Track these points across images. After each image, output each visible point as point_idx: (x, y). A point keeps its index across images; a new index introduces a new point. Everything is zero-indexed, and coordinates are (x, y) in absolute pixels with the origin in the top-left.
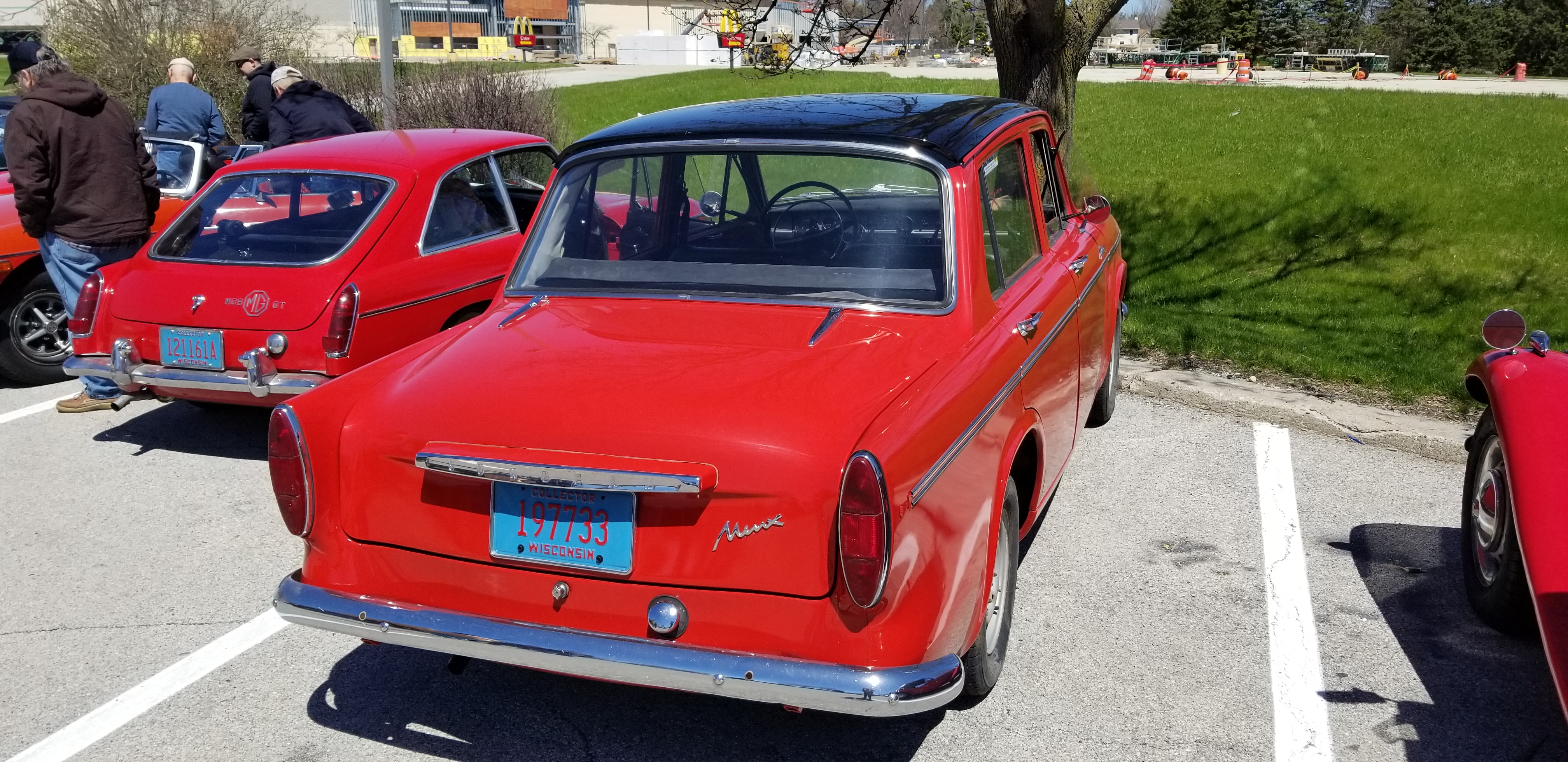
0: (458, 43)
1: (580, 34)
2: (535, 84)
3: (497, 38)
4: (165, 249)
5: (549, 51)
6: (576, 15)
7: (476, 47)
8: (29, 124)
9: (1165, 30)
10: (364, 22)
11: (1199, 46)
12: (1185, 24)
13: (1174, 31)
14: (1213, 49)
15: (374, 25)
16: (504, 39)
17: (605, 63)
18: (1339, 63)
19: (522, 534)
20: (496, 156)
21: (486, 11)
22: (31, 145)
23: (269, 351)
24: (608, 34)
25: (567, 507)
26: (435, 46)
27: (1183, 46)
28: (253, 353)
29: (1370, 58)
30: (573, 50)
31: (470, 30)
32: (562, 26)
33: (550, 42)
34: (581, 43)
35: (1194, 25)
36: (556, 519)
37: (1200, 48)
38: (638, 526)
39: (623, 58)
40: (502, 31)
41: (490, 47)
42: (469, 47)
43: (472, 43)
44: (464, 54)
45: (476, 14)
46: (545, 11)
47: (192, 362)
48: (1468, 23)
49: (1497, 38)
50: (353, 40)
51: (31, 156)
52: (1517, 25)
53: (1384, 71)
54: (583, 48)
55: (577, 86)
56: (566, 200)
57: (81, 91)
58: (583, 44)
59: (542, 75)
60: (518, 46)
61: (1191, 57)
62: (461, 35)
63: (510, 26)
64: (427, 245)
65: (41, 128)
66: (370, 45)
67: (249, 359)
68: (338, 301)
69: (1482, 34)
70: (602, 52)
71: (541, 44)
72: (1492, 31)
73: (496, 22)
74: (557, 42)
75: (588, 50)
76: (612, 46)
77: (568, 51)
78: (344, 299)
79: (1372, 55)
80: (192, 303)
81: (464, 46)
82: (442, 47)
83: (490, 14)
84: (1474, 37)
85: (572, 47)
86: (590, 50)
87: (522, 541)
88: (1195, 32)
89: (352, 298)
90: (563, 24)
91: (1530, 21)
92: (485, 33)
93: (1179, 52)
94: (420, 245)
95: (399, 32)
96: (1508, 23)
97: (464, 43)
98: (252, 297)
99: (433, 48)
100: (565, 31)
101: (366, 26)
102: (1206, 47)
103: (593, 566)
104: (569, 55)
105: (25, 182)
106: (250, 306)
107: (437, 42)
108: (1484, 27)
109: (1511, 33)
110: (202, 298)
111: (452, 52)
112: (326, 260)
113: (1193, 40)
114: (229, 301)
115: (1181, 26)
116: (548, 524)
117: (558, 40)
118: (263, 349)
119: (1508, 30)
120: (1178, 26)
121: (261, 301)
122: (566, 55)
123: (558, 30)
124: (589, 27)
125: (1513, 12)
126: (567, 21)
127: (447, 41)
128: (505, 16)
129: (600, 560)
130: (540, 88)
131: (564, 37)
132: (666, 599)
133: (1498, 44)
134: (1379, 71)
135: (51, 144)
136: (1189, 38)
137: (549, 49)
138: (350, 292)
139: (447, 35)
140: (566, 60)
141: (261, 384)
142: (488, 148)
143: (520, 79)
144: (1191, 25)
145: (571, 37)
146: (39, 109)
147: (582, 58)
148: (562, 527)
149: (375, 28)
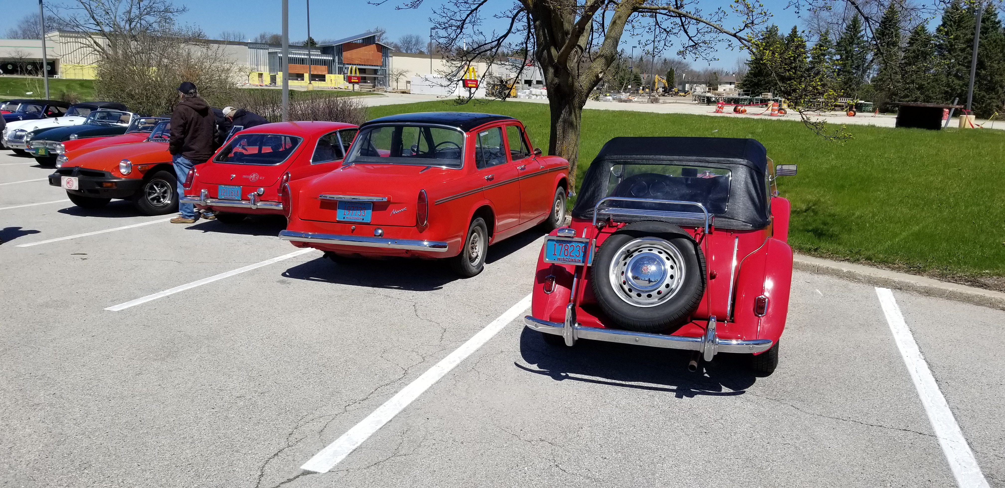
0: (313, 77)
1: (389, 74)
2: (358, 105)
3: (337, 75)
4: (218, 159)
5: (369, 84)
6: (387, 63)
7: (324, 81)
8: (183, 115)
9: (745, 83)
10: (256, 63)
11: (761, 93)
12: (756, 80)
13: (749, 84)
14: (770, 96)
15: (262, 65)
16: (342, 76)
17: (403, 93)
18: (843, 106)
19: (345, 214)
20: (339, 131)
21: (332, 58)
22: (182, 122)
23: (258, 193)
24: (406, 75)
25: (356, 207)
26: (299, 79)
27: (751, 94)
28: (253, 194)
29: (861, 104)
30: (384, 84)
31: (321, 70)
32: (378, 69)
33: (370, 79)
34: (389, 80)
35: (762, 81)
36: (353, 210)
37: (761, 95)
38: (373, 211)
39: (414, 89)
40: (341, 71)
41: (332, 80)
42: (320, 80)
43: (322, 78)
44: (317, 85)
45: (325, 61)
46: (368, 60)
47: (229, 197)
48: (924, 85)
49: (942, 93)
50: (248, 73)
51: (180, 126)
52: (954, 86)
53: (870, 112)
54: (390, 83)
55: (382, 106)
56: (361, 139)
57: (202, 105)
58: (390, 81)
59: (362, 100)
60: (350, 82)
61: (756, 100)
62: (315, 73)
63: (346, 68)
64: (313, 161)
65: (187, 116)
66: (259, 77)
67: (251, 196)
68: (283, 177)
69: (932, 91)
70: (402, 86)
71: (364, 80)
72: (938, 90)
73: (337, 66)
74: (375, 79)
75: (393, 84)
76: (408, 82)
77: (381, 85)
78: (285, 177)
79: (863, 102)
80: (231, 177)
81: (317, 79)
82: (303, 80)
83: (334, 60)
84: (927, 93)
85: (384, 82)
86: (395, 84)
87: (344, 216)
88: (762, 85)
89: (288, 177)
90: (379, 68)
91: (961, 84)
92: (330, 72)
93: (749, 97)
94: (311, 161)
95: (277, 70)
96: (948, 85)
97: (317, 78)
98: (252, 175)
99: (298, 80)
100: (379, 73)
101: (257, 66)
102: (765, 95)
103: (361, 221)
104: (382, 87)
105: (176, 135)
106: (252, 178)
107: (300, 76)
108: (934, 87)
109: (950, 91)
110: (234, 176)
111: (310, 83)
112: (278, 164)
113: (760, 90)
114: (244, 176)
115: (754, 82)
116: (351, 212)
117: (375, 77)
118: (256, 193)
119: (948, 89)
120: (752, 81)
121: (256, 176)
122: (380, 87)
123: (375, 71)
124: (394, 70)
125: (951, 78)
126: (381, 66)
127: (306, 76)
128: (343, 62)
129: (363, 219)
130: (360, 107)
131: (378, 76)
132: (379, 229)
133: (942, 97)
134: (868, 112)
135: (189, 122)
136: (758, 88)
137: (369, 83)
138: (287, 174)
139: (307, 73)
140: (380, 90)
141: (255, 205)
142: (337, 128)
143: (350, 102)
144: (759, 81)
145: (383, 76)
146: (186, 110)
147: (390, 89)
148: (355, 212)
149: (262, 67)
